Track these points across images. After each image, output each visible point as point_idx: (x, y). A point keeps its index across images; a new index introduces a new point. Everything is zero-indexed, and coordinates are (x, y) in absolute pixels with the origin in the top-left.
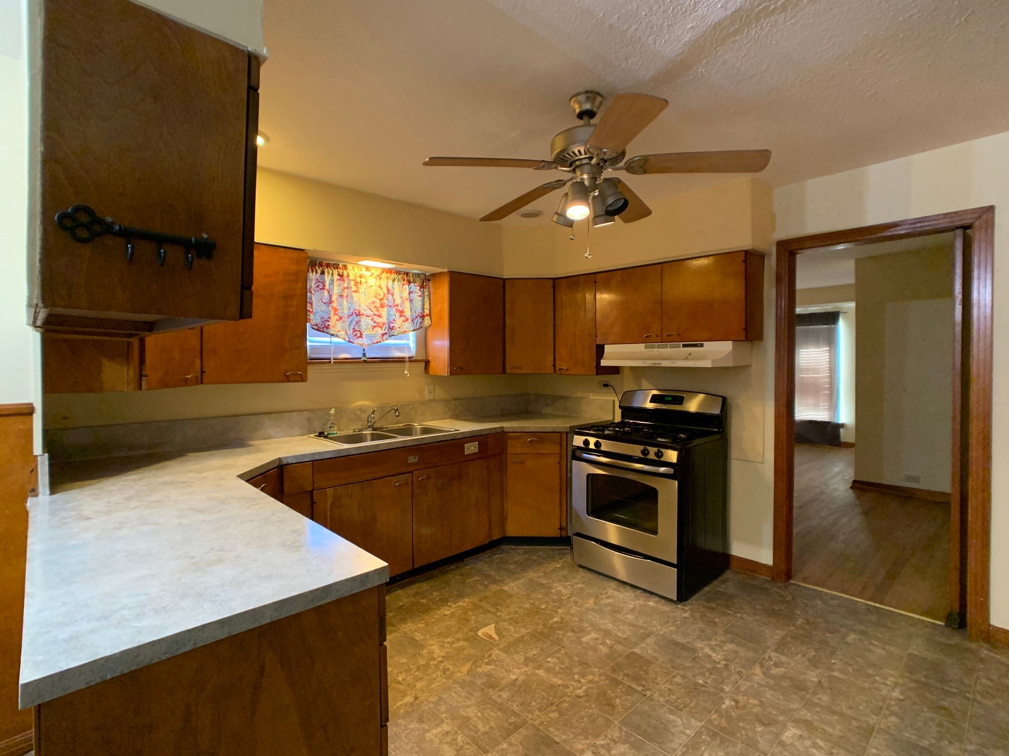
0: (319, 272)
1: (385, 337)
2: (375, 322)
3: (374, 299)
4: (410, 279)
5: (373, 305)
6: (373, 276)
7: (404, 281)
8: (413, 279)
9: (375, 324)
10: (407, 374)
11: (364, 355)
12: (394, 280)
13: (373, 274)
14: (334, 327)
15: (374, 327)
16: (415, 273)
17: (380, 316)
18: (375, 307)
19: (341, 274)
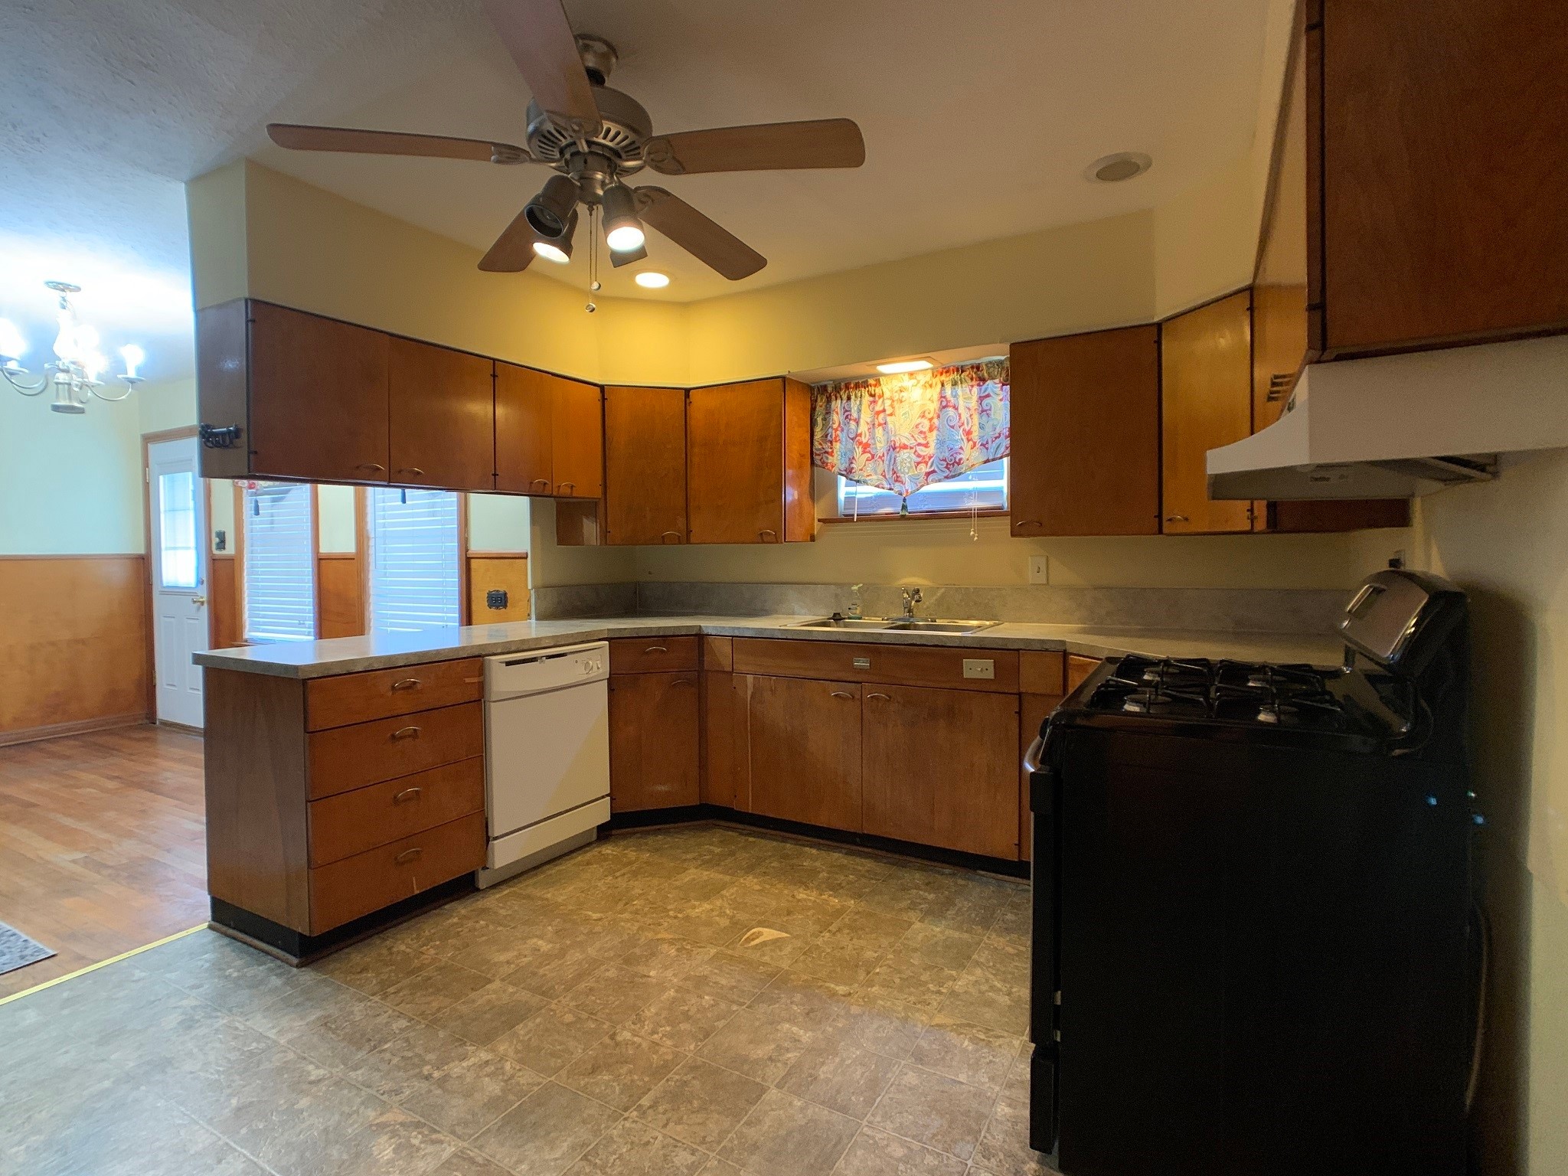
0: (845, 397)
1: (931, 477)
2: (919, 456)
3: (919, 420)
4: (983, 375)
5: (917, 431)
6: (919, 385)
7: (972, 379)
8: (989, 374)
9: (919, 460)
10: (974, 536)
11: (904, 507)
12: (955, 384)
13: (919, 382)
14: (861, 470)
15: (918, 463)
16: (990, 362)
17: (926, 446)
18: (921, 432)
19: (873, 393)
